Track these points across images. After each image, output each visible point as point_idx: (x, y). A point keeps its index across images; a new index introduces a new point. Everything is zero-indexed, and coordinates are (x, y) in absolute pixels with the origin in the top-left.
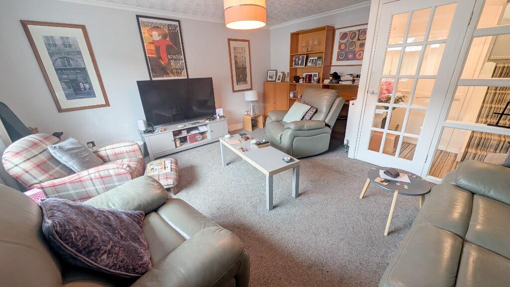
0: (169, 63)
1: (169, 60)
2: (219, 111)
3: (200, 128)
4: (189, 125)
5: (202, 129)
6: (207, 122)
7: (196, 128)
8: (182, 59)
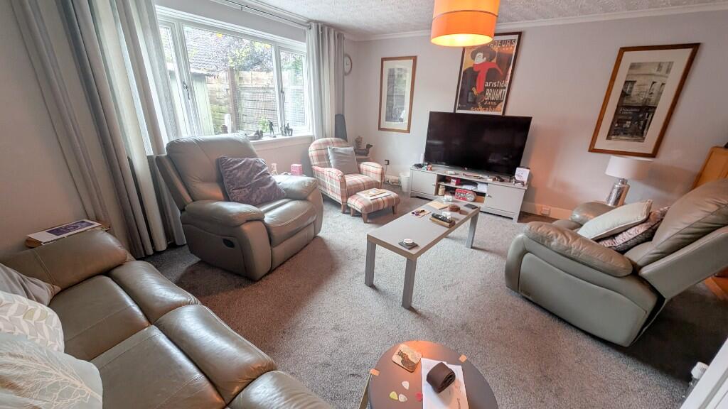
0: (484, 93)
1: (486, 88)
2: (522, 174)
3: (479, 185)
4: (462, 174)
5: (481, 188)
6: (490, 180)
7: (474, 184)
8: (505, 88)
